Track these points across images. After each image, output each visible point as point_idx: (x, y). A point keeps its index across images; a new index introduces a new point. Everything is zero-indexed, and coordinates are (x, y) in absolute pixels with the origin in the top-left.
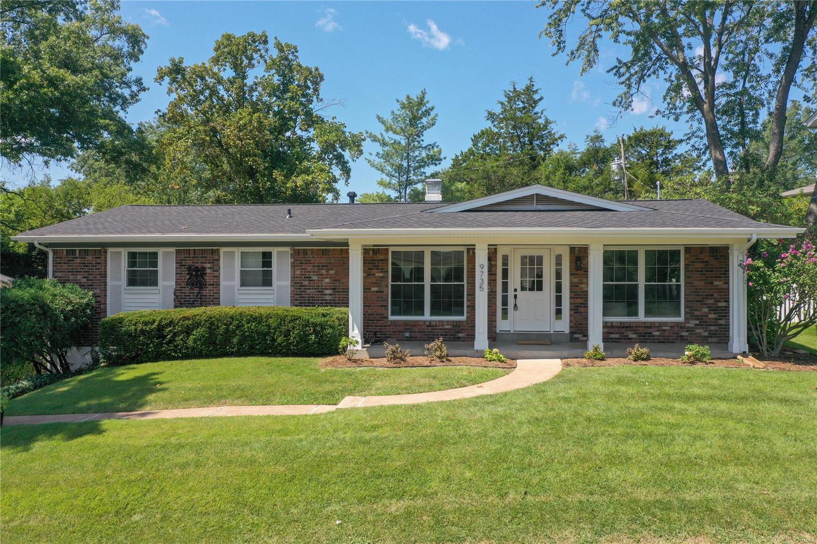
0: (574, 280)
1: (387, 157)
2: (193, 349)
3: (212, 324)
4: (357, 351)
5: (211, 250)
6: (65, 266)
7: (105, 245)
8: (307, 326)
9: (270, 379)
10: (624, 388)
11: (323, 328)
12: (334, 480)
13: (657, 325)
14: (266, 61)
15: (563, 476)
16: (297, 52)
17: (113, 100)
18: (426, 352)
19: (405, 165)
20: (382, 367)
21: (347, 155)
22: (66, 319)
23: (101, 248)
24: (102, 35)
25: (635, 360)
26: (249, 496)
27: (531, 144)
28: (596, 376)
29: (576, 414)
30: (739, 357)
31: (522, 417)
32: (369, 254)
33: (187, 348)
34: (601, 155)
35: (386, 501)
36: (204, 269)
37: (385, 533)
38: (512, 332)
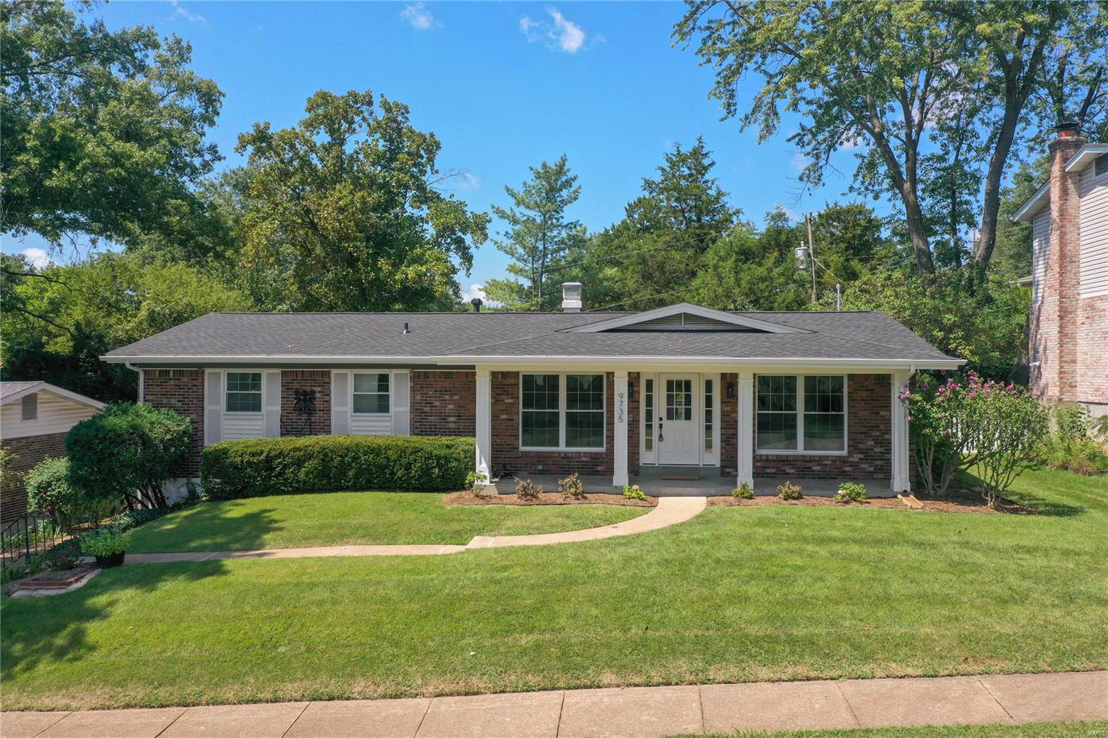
0: (725, 409)
1: (518, 237)
2: (305, 482)
3: (326, 455)
4: (485, 486)
5: (321, 373)
6: (158, 389)
7: (202, 366)
8: (429, 458)
9: (393, 517)
10: (761, 530)
11: (447, 461)
12: (467, 616)
13: (818, 458)
14: (369, 125)
15: (684, 613)
16: (408, 112)
17: (180, 169)
18: (560, 489)
19: (541, 247)
20: (512, 504)
21: (468, 239)
22: (166, 449)
23: (196, 371)
24: (169, 93)
25: (786, 499)
26: (387, 629)
27: (699, 220)
28: (738, 517)
29: (707, 555)
30: (899, 496)
31: (652, 558)
32: (497, 378)
33: (298, 482)
34: (783, 237)
35: (517, 635)
36: (313, 392)
37: (515, 663)
38: (657, 465)
